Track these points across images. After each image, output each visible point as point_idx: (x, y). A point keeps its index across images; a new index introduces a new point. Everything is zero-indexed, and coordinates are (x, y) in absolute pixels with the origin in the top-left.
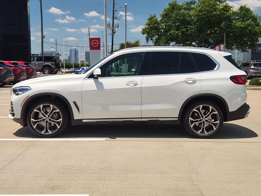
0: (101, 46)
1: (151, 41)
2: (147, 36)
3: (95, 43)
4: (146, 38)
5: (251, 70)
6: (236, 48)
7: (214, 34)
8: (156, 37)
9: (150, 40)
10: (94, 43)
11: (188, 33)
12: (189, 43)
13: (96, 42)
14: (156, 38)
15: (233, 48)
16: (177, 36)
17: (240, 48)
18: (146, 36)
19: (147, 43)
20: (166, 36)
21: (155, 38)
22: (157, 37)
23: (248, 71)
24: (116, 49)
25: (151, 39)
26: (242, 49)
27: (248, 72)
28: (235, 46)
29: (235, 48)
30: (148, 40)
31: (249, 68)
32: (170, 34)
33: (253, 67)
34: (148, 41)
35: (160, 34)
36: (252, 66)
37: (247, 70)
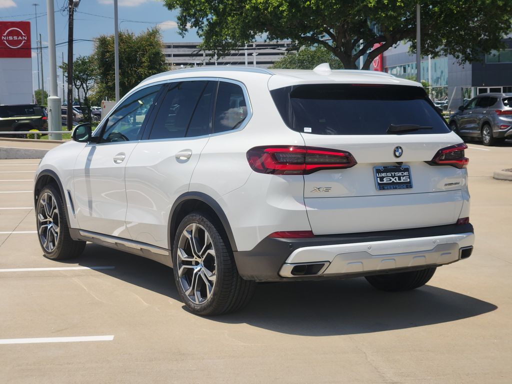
0: (32, 47)
1: (195, 29)
2: (183, 13)
3: (15, 38)
4: (179, 19)
5: (502, 118)
6: (445, 51)
7: (388, 10)
8: (210, 16)
9: (192, 27)
10: (11, 38)
11: (310, 4)
12: (308, 35)
13: (18, 34)
14: (210, 22)
15: (437, 50)
16: (276, 14)
17: (458, 51)
18: (179, 15)
19: (180, 34)
20: (241, 13)
21: (208, 20)
22: (214, 18)
23: (494, 121)
24: (82, 56)
25: (196, 24)
26: (464, 52)
27: (492, 123)
28: (443, 46)
29: (442, 52)
30: (186, 26)
31: (497, 111)
32: (252, 7)
33: (507, 108)
34: (186, 30)
35: (224, 9)
36: (506, 105)
37: (491, 119)
